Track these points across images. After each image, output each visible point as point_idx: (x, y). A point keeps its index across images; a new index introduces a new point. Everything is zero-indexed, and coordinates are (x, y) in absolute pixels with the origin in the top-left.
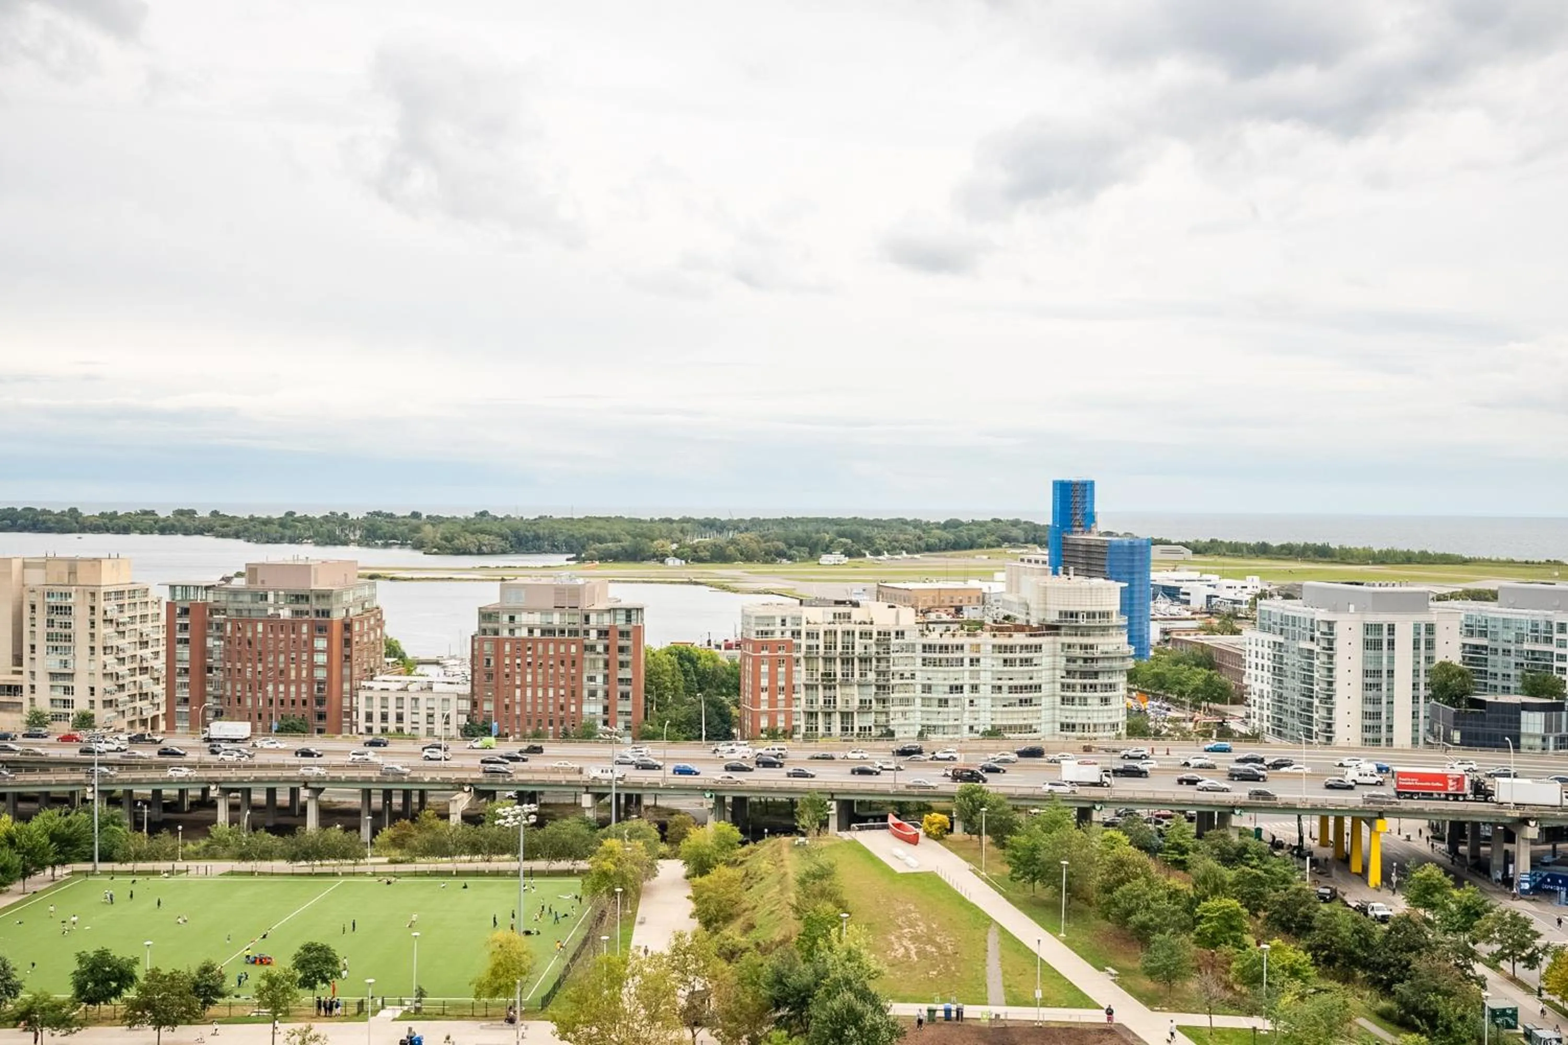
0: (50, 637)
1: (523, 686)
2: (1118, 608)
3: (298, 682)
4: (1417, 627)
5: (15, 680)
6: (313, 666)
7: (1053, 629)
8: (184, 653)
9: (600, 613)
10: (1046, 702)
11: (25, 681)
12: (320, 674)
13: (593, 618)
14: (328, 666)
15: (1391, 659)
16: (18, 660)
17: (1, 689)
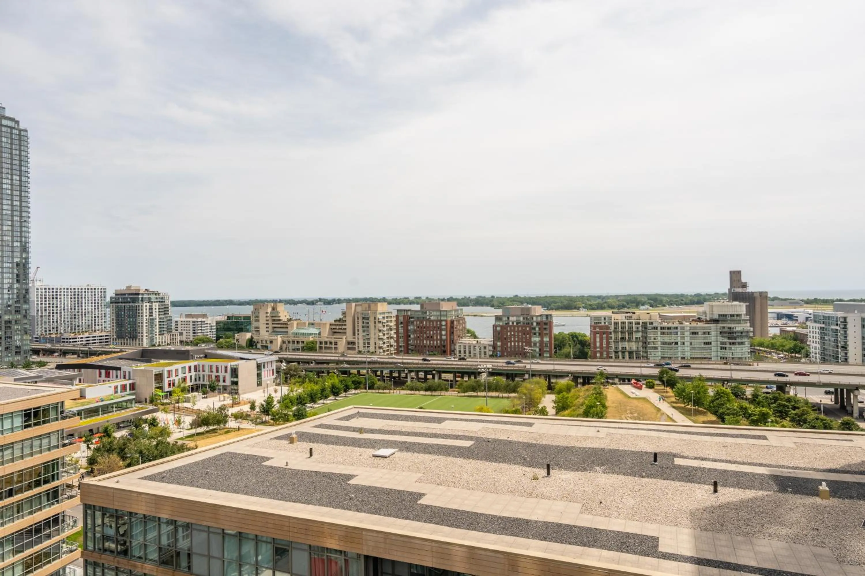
0: (363, 327)
1: (511, 342)
2: (745, 313)
3: (437, 340)
5: (353, 340)
6: (441, 335)
7: (716, 321)
8: (401, 330)
9: (537, 316)
11: (356, 340)
12: (444, 338)
13: (535, 318)
14: (446, 335)
16: (354, 334)
17: (349, 343)
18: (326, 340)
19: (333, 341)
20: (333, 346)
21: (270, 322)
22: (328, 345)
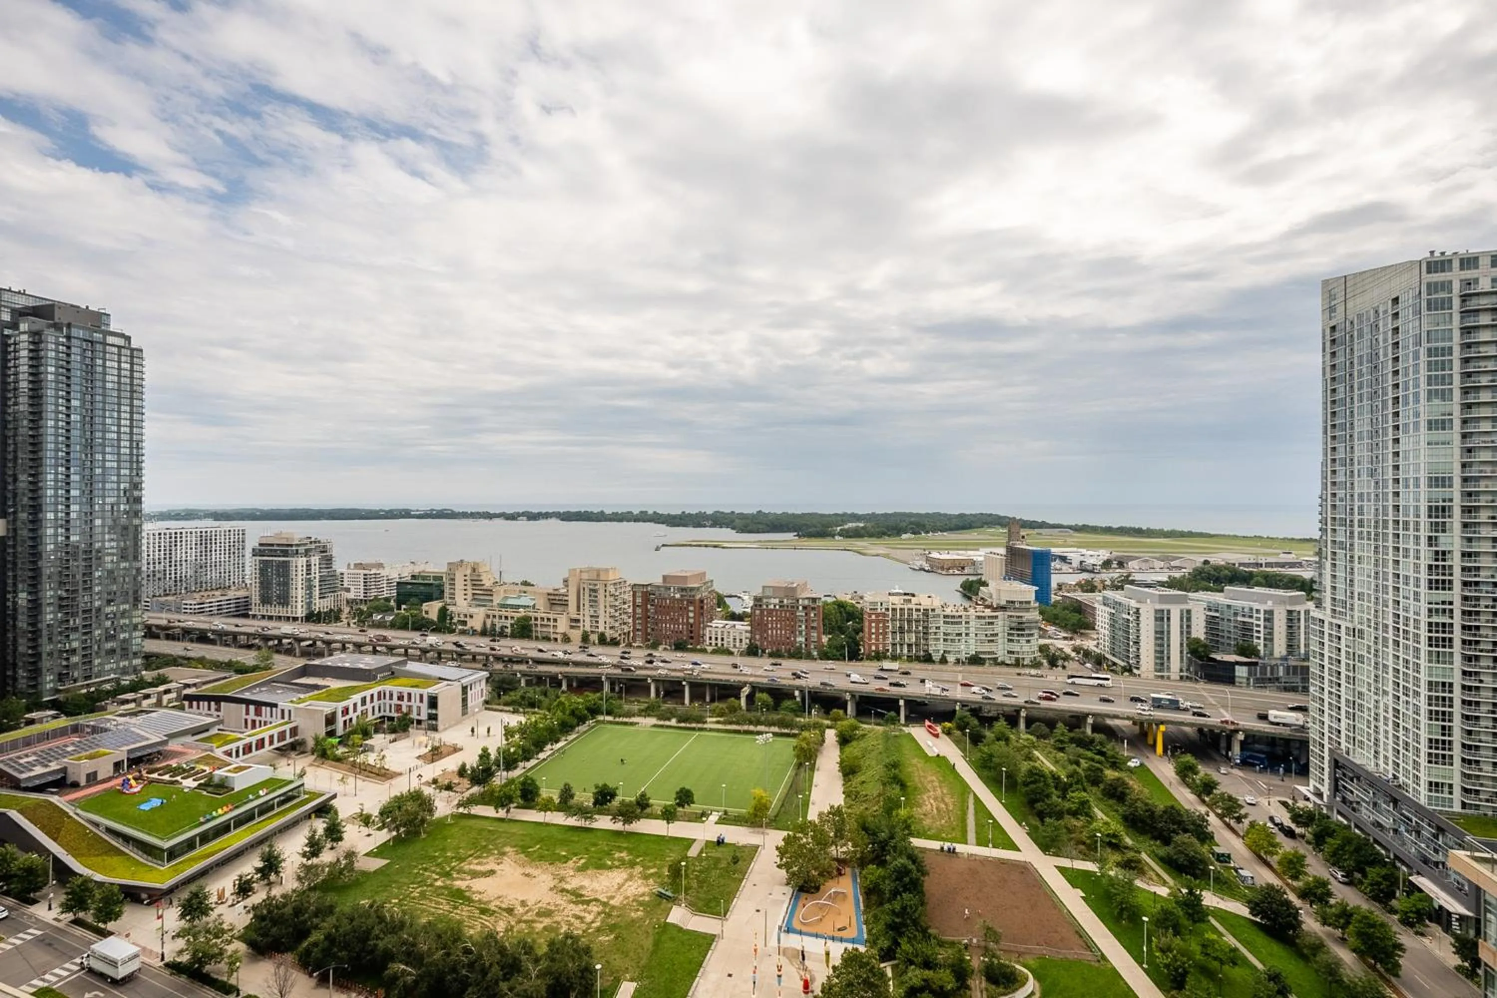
0: (590, 601)
1: (772, 629)
2: (1035, 598)
3: (683, 624)
4: (1182, 611)
5: (577, 617)
6: (688, 617)
7: (1003, 608)
8: (639, 608)
9: (803, 599)
10: (1000, 641)
12: (691, 621)
13: (800, 602)
14: (694, 618)
15: (1169, 626)
16: (578, 609)
17: (573, 620)
18: (543, 615)
19: (551, 616)
20: (552, 623)
21: (469, 587)
22: (545, 622)
